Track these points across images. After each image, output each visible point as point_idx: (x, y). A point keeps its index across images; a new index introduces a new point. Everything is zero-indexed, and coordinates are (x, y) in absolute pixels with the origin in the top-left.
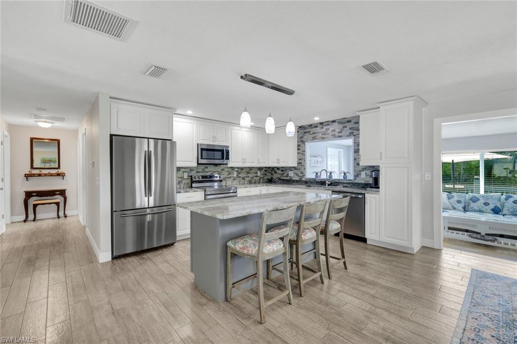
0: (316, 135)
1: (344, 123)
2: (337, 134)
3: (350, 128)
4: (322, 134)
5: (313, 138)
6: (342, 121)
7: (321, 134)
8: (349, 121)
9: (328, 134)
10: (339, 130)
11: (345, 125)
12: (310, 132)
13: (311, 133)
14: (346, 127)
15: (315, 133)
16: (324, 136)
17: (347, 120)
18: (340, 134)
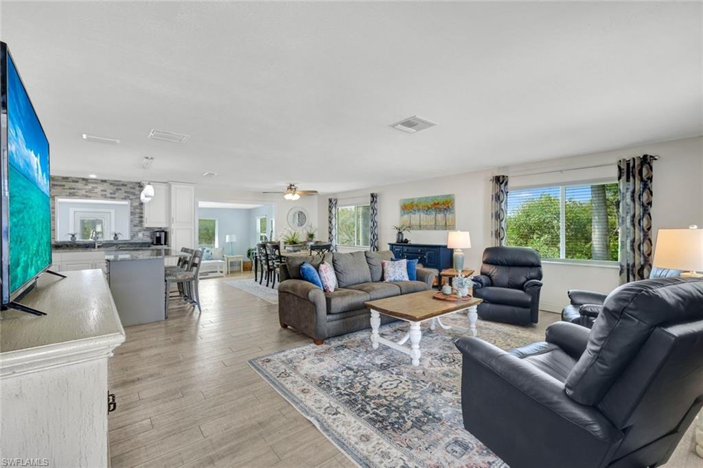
0: (75, 191)
1: (118, 185)
2: (108, 195)
3: (126, 192)
4: (86, 192)
5: (70, 193)
6: (116, 183)
7: (84, 191)
8: (123, 185)
9: (96, 193)
10: (112, 191)
11: (119, 187)
12: (64, 186)
13: (67, 187)
14: (120, 189)
15: (74, 189)
16: (89, 195)
17: (121, 183)
18: (113, 196)
